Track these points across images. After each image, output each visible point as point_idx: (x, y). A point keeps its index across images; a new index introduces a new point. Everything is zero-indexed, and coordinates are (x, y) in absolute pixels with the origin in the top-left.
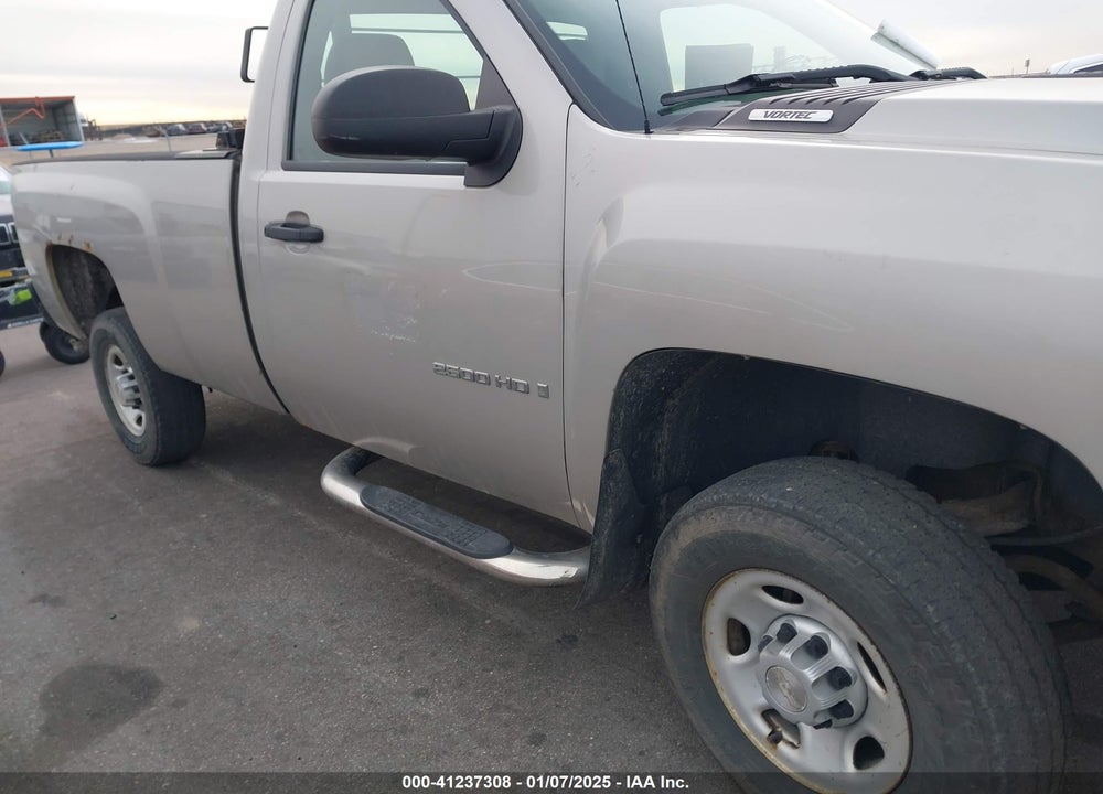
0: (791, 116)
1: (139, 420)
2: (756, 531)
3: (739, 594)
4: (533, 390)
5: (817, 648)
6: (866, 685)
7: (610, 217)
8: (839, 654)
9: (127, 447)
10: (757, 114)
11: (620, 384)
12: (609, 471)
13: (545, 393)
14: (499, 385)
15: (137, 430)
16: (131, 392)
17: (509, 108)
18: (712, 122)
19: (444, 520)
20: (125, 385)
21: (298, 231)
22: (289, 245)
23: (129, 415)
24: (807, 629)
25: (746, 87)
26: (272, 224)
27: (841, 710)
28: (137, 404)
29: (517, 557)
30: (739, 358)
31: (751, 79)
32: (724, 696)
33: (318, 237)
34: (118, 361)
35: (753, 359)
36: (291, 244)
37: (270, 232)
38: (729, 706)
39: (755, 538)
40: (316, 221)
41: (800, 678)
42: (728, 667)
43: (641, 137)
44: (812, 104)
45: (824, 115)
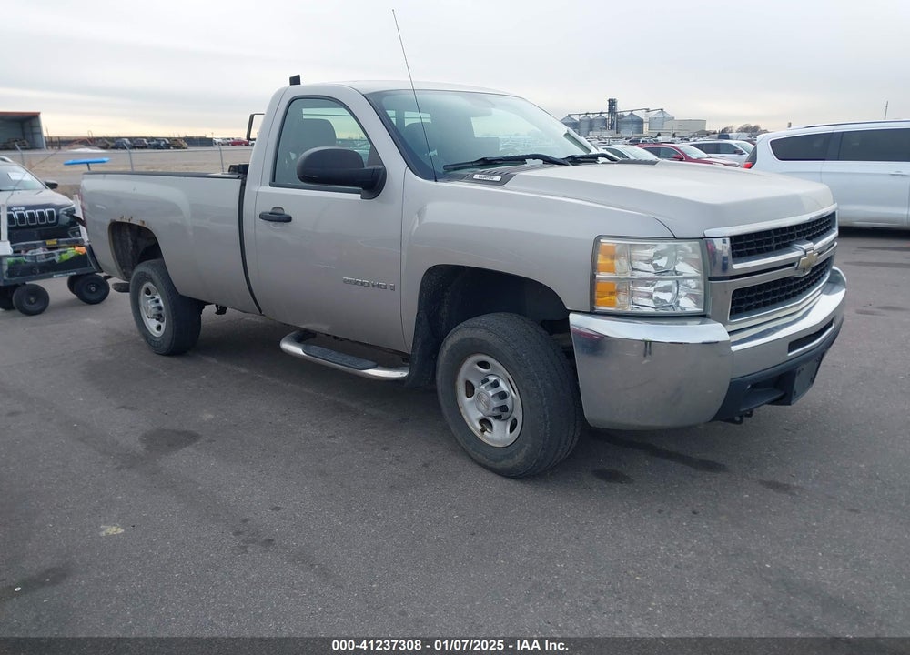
0: (488, 178)
1: (159, 328)
2: (471, 336)
3: (468, 369)
4: (388, 287)
5: (496, 384)
6: (512, 397)
7: (420, 213)
8: (503, 386)
9: (150, 344)
10: (476, 176)
11: (423, 281)
12: (419, 320)
13: (393, 289)
14: (373, 286)
15: (157, 334)
16: (156, 310)
17: (381, 167)
18: (461, 178)
19: (345, 357)
20: (153, 306)
21: (278, 217)
22: (271, 223)
23: (152, 324)
24: (492, 379)
25: (481, 163)
26: (263, 213)
27: (504, 408)
28: (159, 317)
29: (379, 369)
30: (463, 267)
31: (483, 159)
32: (465, 417)
33: (289, 219)
34: (148, 292)
35: (469, 267)
36: (273, 223)
37: (263, 217)
38: (466, 420)
39: (471, 339)
40: (287, 212)
41: (488, 395)
42: (466, 403)
43: (433, 183)
44: (495, 174)
45: (498, 178)
